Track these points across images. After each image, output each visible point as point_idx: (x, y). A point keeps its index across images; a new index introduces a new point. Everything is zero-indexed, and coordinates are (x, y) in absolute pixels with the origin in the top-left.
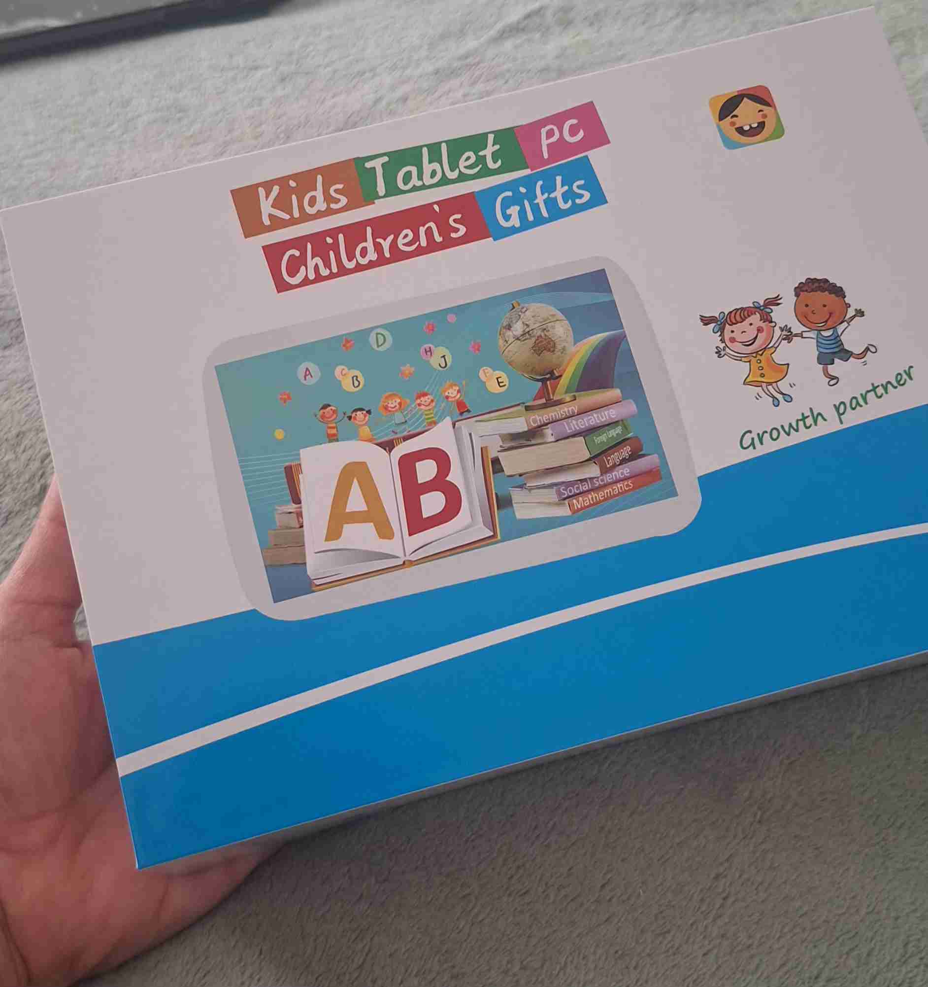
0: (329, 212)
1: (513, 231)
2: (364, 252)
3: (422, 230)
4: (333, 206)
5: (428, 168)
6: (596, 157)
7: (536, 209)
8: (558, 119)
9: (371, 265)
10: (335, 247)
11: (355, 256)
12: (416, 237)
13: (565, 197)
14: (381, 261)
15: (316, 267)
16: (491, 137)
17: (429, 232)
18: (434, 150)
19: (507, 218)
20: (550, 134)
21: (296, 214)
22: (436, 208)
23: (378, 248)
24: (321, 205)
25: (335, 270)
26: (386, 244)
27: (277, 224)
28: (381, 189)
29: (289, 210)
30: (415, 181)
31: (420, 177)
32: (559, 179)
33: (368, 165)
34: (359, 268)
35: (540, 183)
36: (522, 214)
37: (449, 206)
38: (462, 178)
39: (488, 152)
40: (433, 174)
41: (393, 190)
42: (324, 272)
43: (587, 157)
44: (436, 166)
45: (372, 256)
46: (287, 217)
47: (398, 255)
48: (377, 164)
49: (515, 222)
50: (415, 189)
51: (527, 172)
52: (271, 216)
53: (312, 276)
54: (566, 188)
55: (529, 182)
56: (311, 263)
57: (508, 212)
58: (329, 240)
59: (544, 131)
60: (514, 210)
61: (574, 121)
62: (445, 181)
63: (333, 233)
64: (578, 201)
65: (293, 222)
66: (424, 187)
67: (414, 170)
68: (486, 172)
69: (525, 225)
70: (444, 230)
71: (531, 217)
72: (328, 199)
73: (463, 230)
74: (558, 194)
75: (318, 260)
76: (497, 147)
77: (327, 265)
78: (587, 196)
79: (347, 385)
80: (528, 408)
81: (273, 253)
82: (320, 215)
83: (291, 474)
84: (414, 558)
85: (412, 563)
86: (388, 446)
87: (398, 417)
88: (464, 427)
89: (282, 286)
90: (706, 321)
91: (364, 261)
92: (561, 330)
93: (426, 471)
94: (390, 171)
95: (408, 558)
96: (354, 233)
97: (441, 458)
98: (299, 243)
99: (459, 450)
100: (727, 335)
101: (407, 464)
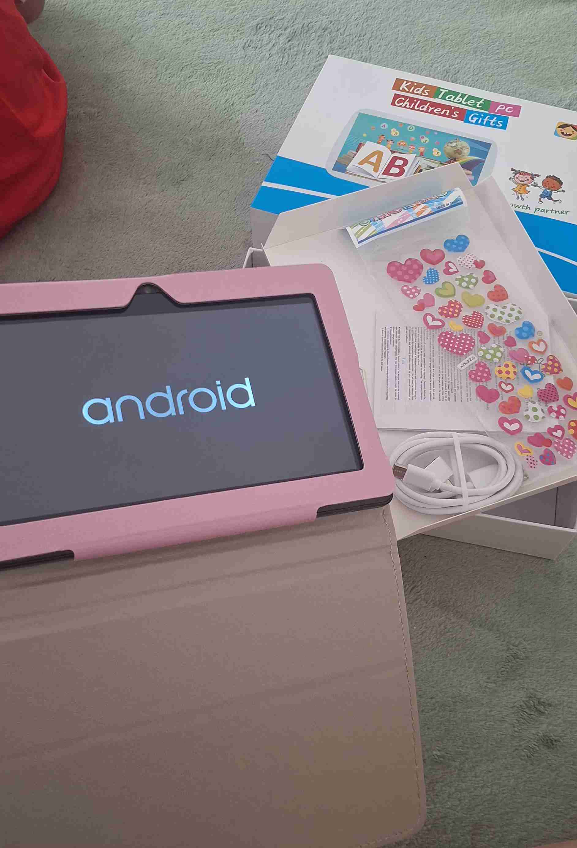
0: (421, 95)
1: (472, 123)
2: (423, 108)
3: (444, 111)
4: (423, 94)
5: (458, 98)
6: (511, 118)
7: (482, 121)
8: (507, 105)
9: (423, 111)
10: (415, 103)
11: (419, 107)
12: (441, 111)
13: (494, 123)
14: (427, 112)
15: (406, 105)
16: (483, 100)
17: (446, 112)
18: (463, 96)
19: (472, 119)
20: (502, 107)
21: (411, 91)
22: (453, 108)
23: (428, 108)
24: (420, 92)
25: (411, 107)
26: (431, 109)
27: (404, 90)
28: (440, 96)
29: (409, 89)
30: (452, 99)
31: (454, 99)
32: (495, 118)
33: (441, 90)
34: (419, 110)
35: (489, 116)
36: (477, 121)
37: (456, 109)
38: (467, 105)
39: (479, 103)
40: (459, 100)
41: (443, 98)
42: (408, 106)
43: (508, 117)
44: (461, 99)
45: (425, 109)
46: (407, 90)
47: (432, 112)
48: (444, 91)
49: (474, 121)
50: (450, 101)
51: (487, 112)
52: (403, 88)
53: (403, 106)
54: (496, 121)
55: (486, 115)
56: (405, 103)
57: (474, 118)
58: (415, 101)
59: (500, 106)
60: (476, 119)
61: (512, 108)
62: (461, 103)
63: (418, 100)
64: (497, 125)
65: (409, 92)
66: (453, 102)
67: (453, 97)
68: (475, 107)
69: (476, 123)
70: (451, 113)
71: (479, 122)
72: (423, 91)
73: (456, 116)
74: (492, 121)
75: (408, 103)
76: (483, 103)
77: (410, 105)
78: (501, 125)
79: (393, 133)
80: (441, 163)
81: (396, 96)
82: (418, 94)
83: (360, 145)
84: (379, 180)
85: (377, 180)
86: (393, 152)
87: (402, 147)
88: (418, 158)
89: (393, 104)
90: (512, 170)
91: (421, 109)
92: (467, 151)
93: (399, 162)
94: (446, 94)
95: (378, 179)
96: (423, 102)
97: (406, 162)
98: (406, 98)
99: (413, 162)
100: (517, 176)
101: (395, 159)
